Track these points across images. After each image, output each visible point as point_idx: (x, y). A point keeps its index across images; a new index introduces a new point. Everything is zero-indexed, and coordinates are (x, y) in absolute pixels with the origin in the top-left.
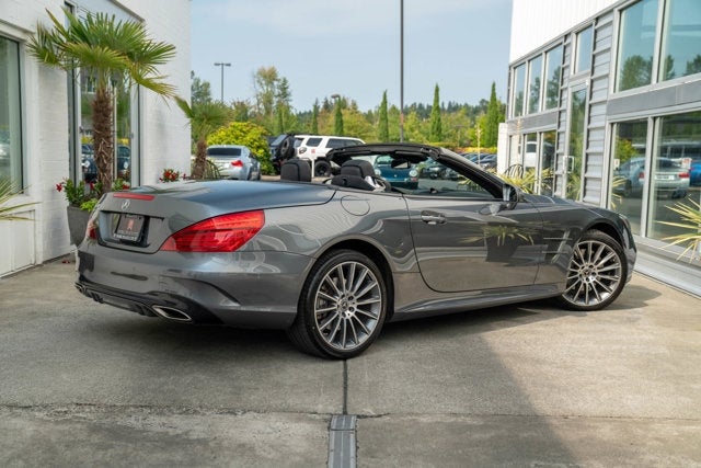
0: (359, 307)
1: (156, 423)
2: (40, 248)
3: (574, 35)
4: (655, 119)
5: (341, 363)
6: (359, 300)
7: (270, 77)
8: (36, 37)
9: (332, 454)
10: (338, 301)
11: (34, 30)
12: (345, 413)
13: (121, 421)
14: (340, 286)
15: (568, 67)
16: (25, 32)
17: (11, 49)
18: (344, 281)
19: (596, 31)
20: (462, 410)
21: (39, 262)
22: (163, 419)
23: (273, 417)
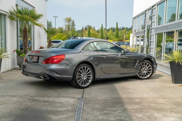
0: (87, 77)
1: (42, 99)
2: (10, 66)
3: (147, 11)
4: (164, 33)
5: (83, 89)
6: (87, 75)
7: (69, 20)
8: (9, 14)
9: (79, 104)
10: (82, 75)
11: (9, 12)
12: (82, 97)
13: (35, 98)
14: (82, 72)
15: (146, 19)
16: (7, 12)
17: (3, 17)
18: (83, 71)
19: (152, 10)
20: (108, 97)
21: (10, 70)
22: (43, 98)
23: (67, 98)
